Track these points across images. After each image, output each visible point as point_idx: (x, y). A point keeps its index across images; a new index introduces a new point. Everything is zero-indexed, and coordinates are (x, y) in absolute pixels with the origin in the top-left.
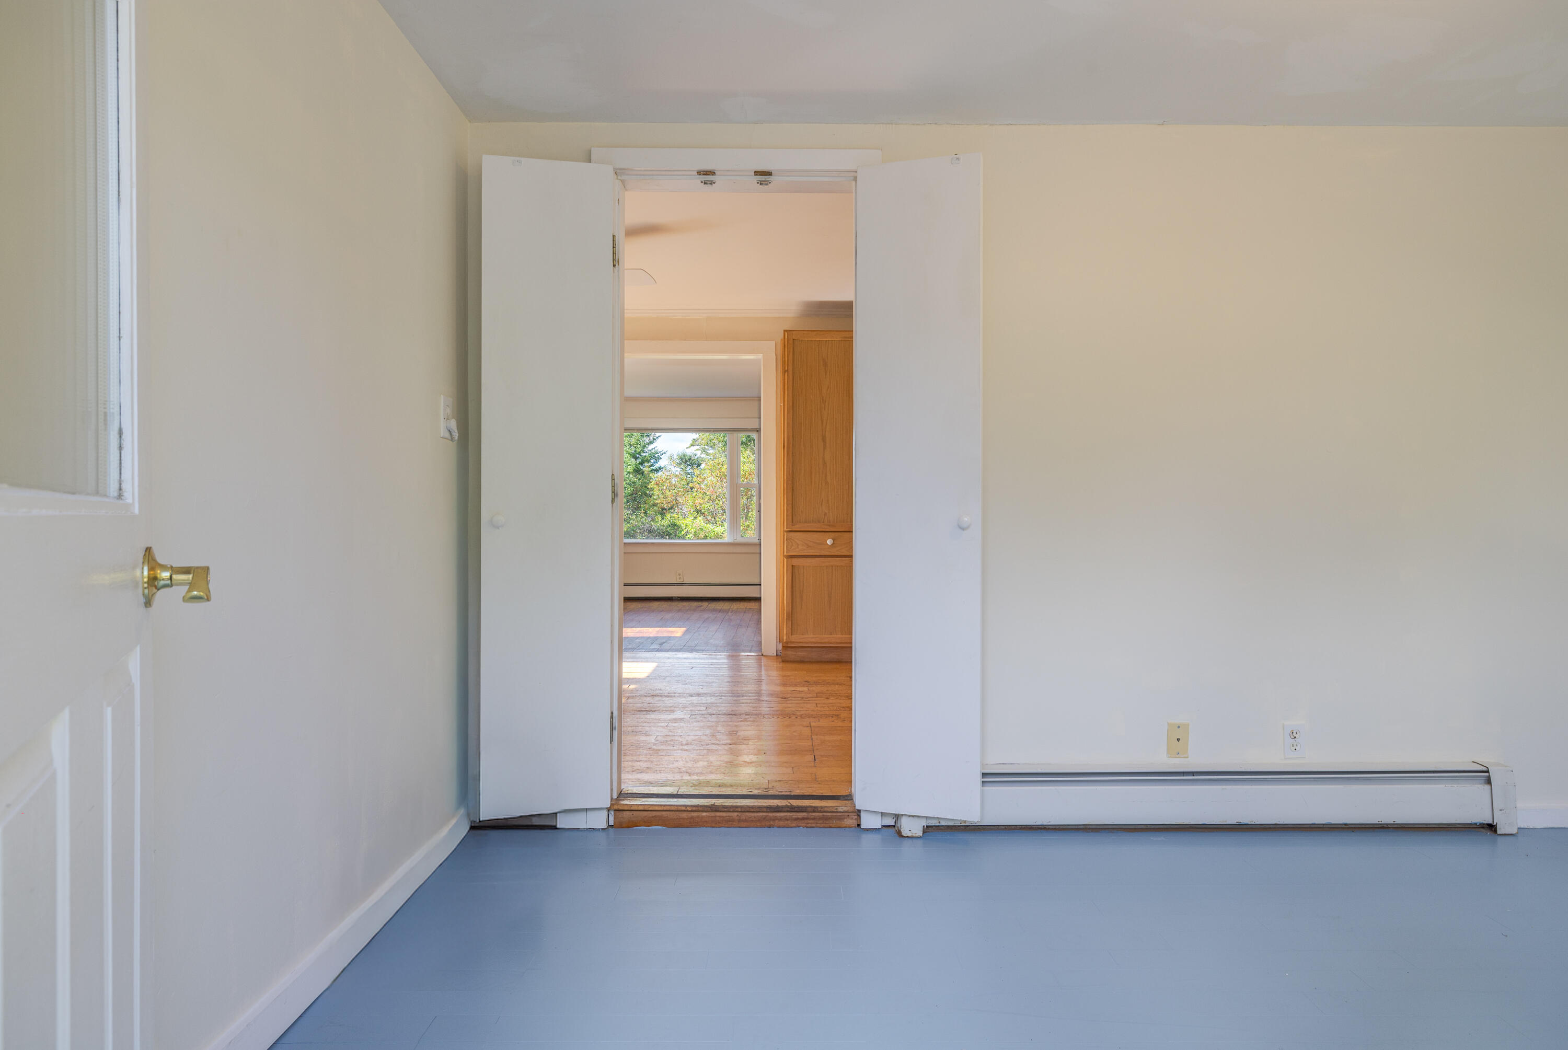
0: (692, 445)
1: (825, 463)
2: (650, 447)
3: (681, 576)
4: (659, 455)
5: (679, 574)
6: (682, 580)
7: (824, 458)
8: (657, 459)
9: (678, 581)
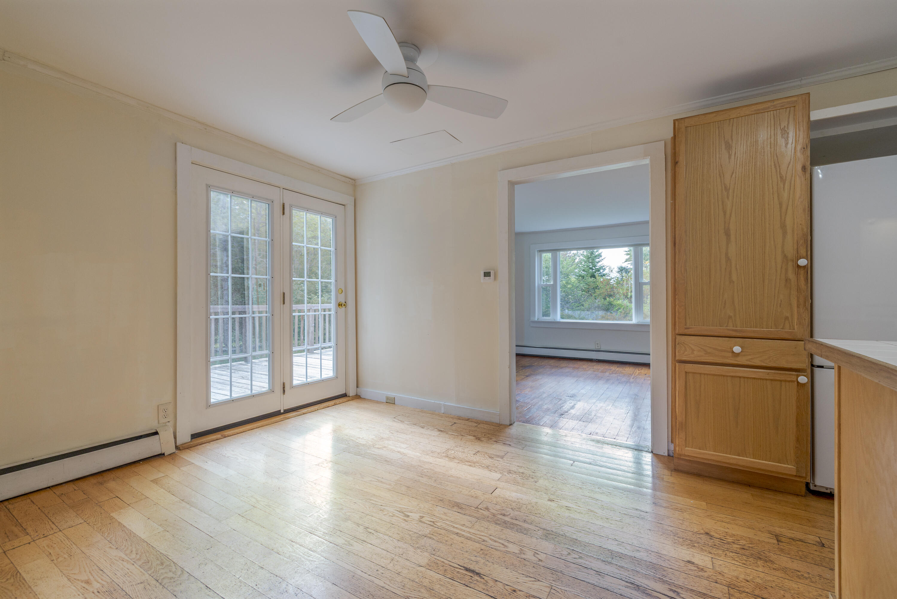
0: (626, 261)
1: (728, 259)
2: (600, 264)
3: (599, 345)
4: (605, 267)
5: (597, 344)
6: (599, 348)
7: (727, 254)
8: (604, 269)
9: (597, 348)
